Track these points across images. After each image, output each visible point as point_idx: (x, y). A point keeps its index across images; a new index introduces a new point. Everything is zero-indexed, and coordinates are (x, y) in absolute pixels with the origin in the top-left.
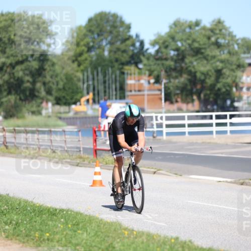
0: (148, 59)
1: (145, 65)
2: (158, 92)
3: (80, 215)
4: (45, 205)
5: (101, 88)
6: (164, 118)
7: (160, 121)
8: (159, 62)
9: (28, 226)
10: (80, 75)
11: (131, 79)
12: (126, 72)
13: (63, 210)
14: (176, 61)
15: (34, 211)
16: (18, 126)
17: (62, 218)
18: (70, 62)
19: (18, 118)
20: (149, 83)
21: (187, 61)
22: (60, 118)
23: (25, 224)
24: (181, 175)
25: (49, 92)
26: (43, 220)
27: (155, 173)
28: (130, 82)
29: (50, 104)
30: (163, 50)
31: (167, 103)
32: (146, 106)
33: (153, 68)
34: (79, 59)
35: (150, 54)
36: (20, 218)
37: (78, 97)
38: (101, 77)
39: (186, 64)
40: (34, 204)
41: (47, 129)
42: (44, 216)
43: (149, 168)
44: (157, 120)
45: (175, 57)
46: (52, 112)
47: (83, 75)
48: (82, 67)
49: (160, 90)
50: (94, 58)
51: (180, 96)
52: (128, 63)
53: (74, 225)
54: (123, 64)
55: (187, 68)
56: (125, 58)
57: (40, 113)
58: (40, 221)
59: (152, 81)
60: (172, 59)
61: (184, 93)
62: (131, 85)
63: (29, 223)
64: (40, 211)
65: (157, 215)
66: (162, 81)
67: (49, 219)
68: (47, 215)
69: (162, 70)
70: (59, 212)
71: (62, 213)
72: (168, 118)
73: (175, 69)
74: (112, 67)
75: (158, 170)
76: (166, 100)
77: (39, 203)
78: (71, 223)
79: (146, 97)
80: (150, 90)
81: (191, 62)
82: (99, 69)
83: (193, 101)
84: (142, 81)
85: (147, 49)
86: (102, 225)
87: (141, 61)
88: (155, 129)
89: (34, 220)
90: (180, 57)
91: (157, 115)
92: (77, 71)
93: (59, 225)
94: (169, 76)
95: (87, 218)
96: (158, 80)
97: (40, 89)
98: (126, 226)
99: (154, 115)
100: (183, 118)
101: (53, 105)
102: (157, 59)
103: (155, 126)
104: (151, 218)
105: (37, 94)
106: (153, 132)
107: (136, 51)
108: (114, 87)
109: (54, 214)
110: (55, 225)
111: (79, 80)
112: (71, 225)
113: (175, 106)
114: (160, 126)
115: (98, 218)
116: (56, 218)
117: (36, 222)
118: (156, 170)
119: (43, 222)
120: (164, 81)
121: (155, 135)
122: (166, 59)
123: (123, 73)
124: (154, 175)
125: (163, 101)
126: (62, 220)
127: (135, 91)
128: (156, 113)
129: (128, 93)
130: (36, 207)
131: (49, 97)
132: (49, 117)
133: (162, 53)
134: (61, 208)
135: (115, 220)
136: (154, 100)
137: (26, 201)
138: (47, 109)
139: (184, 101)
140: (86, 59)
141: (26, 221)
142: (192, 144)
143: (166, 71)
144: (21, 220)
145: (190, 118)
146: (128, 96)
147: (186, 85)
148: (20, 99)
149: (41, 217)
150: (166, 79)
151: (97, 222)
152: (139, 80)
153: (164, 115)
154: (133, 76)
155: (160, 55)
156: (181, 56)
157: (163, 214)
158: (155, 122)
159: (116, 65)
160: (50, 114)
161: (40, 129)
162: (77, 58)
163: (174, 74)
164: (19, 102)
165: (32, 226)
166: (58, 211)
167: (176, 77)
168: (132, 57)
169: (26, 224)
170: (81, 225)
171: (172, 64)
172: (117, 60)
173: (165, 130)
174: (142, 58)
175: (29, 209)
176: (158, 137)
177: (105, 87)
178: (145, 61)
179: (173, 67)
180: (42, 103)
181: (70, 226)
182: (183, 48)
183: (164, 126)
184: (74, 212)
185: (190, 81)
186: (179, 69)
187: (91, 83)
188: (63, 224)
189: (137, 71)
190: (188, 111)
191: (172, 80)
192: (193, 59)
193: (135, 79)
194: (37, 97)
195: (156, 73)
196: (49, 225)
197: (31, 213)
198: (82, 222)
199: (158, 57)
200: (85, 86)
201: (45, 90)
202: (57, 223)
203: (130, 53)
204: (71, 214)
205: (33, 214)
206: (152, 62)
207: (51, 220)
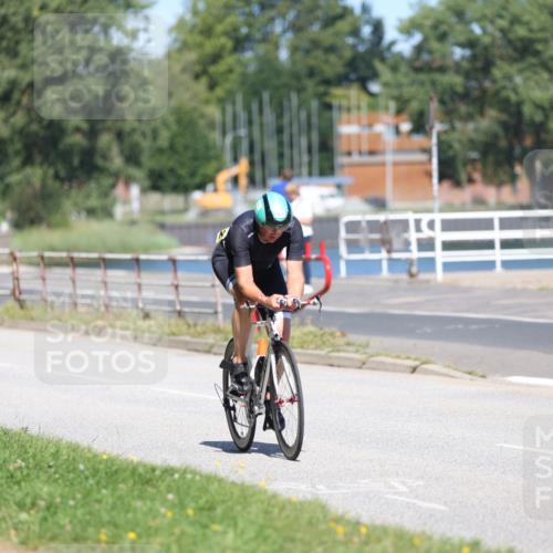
0: (394, 69)
1: (386, 85)
2: (422, 157)
3: (216, 484)
4: (124, 457)
5: (271, 145)
6: (438, 225)
7: (426, 233)
8: (422, 77)
9: (79, 513)
10: (213, 111)
11: (349, 122)
12: (335, 102)
13: (172, 469)
14: (467, 75)
15: (96, 472)
16: (53, 249)
17: (169, 492)
18: (187, 78)
19: (50, 226)
20: (397, 131)
21: (497, 73)
22: (162, 226)
23: (71, 507)
24: (483, 377)
25: (132, 158)
26: (120, 498)
27: (414, 370)
28: (347, 129)
29: (135, 190)
30: (435, 45)
31: (446, 184)
32: (389, 193)
33: (407, 91)
34: (212, 69)
35: (400, 56)
36: (59, 491)
37: (209, 169)
38: (269, 116)
39: (494, 81)
40: (95, 456)
41: (128, 256)
42: (121, 486)
43: (398, 357)
44: (418, 229)
45: (465, 65)
46: (142, 210)
47: (224, 111)
48: (219, 92)
49: (427, 151)
50: (252, 68)
51: (479, 166)
52: (342, 80)
53: (202, 509)
54: (327, 82)
55: (497, 93)
56: (334, 66)
57: (108, 213)
58: (110, 500)
59: (406, 127)
60: (458, 68)
61: (491, 158)
62: (349, 137)
63: (83, 506)
64: (112, 473)
65: (421, 483)
66: (431, 128)
67: (136, 493)
68: (131, 482)
69: (431, 99)
70: (161, 477)
71: (168, 479)
72: (448, 226)
73: (465, 96)
74: (300, 90)
75: (423, 363)
76: (442, 177)
77: (109, 450)
78: (193, 505)
79: (389, 170)
80: (399, 150)
81: (509, 78)
82: (266, 96)
83: (513, 178)
84: (379, 128)
85: (393, 43)
86: (276, 511)
87: (375, 76)
88: (415, 254)
89: (96, 496)
90: (479, 64)
91: (418, 216)
92: (207, 102)
93: (163, 510)
94: (449, 114)
95: (237, 492)
96: (420, 126)
97: (109, 149)
98: (340, 511)
99: (411, 217)
100: (487, 224)
101: (144, 191)
102: (418, 70)
103: (414, 246)
104: (405, 489)
105: (100, 162)
106: (410, 262)
107: (361, 49)
108: (304, 142)
109: (148, 482)
110: (151, 510)
111: (212, 125)
112: (194, 509)
113: (467, 193)
114: (426, 245)
115: (265, 491)
116: (154, 491)
117: (99, 501)
118: (417, 363)
119: (118, 503)
120: (438, 127)
121: (414, 270)
122: (442, 70)
123: (328, 107)
124: (414, 375)
125: (435, 179)
126: (170, 496)
127: (360, 153)
128: (416, 212)
129: (341, 160)
130: (100, 463)
131: (133, 171)
132: (133, 223)
133: (430, 52)
134: (165, 465)
135: (309, 497)
136: (411, 179)
137: (74, 448)
138: (127, 201)
139: (490, 179)
140: (230, 71)
141: (74, 498)
142: (512, 292)
143: (442, 102)
144: (62, 496)
145: (506, 224)
146: (342, 166)
147: (496, 136)
148: (57, 176)
149: (114, 490)
150: (442, 122)
151: (262, 503)
152: (370, 125)
153: (438, 217)
154: (354, 113)
155: (425, 57)
156: (482, 62)
157: (437, 479)
158: (413, 236)
159: (310, 84)
160: (136, 216)
161: (109, 256)
162: (205, 70)
163: (463, 108)
164: (53, 184)
165: (90, 513)
166: (158, 472)
167: (469, 117)
168: (352, 64)
169: (75, 507)
170: (219, 510)
171: (457, 81)
172: (311, 73)
173: (441, 256)
174: (378, 65)
175: (81, 467)
176: (423, 276)
177: (281, 144)
178: (385, 73)
179: (460, 89)
180: (113, 186)
181: (190, 512)
182: (487, 40)
183: (438, 246)
184: (201, 476)
185: (505, 126)
186: (476, 93)
187: (243, 132)
188: (173, 506)
189: (365, 100)
190: (501, 206)
191: (458, 125)
192: (512, 69)
193: (359, 122)
194: (101, 170)
195: (414, 106)
196: (135, 510)
197: (87, 478)
198: (223, 502)
199: (421, 64)
200: (229, 140)
201: (122, 151)
202: (157, 504)
203: (348, 54)
204: (193, 480)
205: (91, 481)
206: (404, 76)
207: (141, 497)
